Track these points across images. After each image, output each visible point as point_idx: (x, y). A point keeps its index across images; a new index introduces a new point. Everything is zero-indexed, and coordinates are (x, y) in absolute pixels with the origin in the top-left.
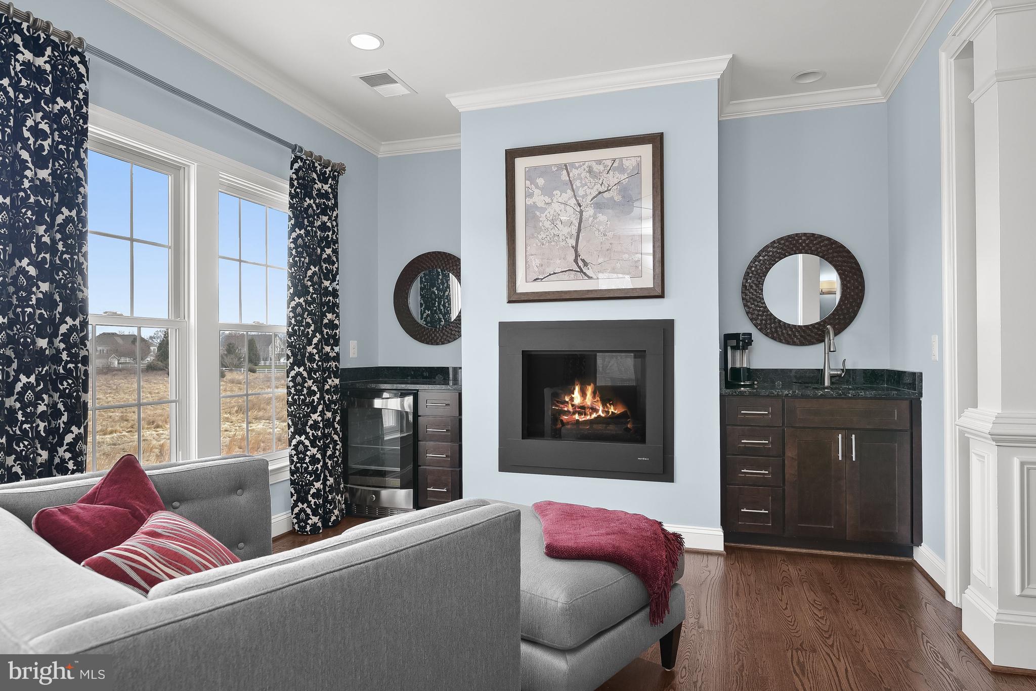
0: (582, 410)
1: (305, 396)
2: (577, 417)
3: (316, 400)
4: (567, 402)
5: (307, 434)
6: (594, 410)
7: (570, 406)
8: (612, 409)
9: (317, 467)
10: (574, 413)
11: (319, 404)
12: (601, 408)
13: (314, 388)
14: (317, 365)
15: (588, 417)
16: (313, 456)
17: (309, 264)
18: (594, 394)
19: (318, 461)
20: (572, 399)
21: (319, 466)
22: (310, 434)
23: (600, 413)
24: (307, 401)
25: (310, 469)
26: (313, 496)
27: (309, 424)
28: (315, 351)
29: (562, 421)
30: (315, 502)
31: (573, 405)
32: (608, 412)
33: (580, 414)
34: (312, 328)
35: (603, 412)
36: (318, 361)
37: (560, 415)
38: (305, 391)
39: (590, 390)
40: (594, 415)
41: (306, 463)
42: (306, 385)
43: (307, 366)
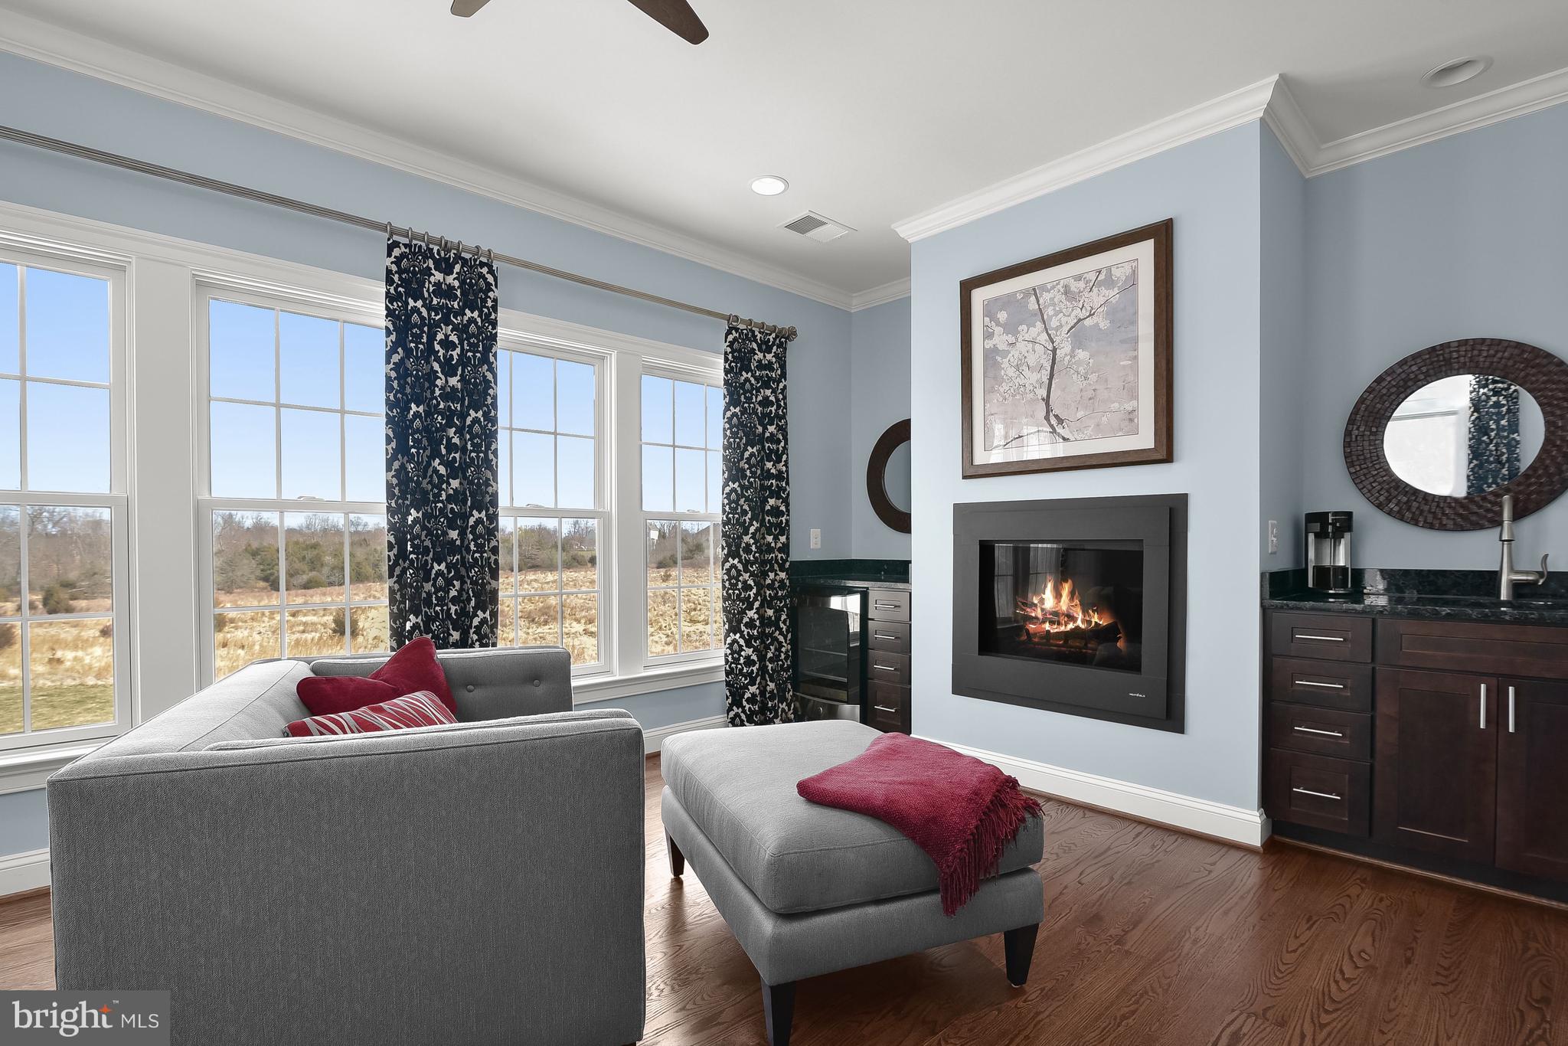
0: (1055, 617)
1: (739, 591)
2: (1047, 626)
3: (752, 595)
4: (1036, 605)
5: (742, 632)
6: (1071, 618)
7: (1039, 610)
8: (1095, 619)
9: (752, 670)
10: (1044, 622)
11: (755, 599)
12: (1080, 616)
13: (751, 582)
14: (754, 556)
15: (1062, 628)
16: (748, 657)
17: (746, 445)
18: (1072, 594)
19: (753, 663)
20: (1042, 601)
21: (754, 669)
22: (745, 633)
23: (1079, 623)
24: (743, 596)
25: (745, 671)
26: (748, 700)
27: (744, 622)
28: (752, 541)
29: (1027, 631)
30: (750, 708)
31: (1043, 610)
32: (1089, 622)
33: (1052, 623)
34: (749, 516)
35: (1083, 621)
36: (755, 553)
37: (1025, 621)
38: (740, 585)
39: (1066, 588)
40: (1071, 626)
41: (741, 664)
42: (741, 578)
43: (743, 558)
